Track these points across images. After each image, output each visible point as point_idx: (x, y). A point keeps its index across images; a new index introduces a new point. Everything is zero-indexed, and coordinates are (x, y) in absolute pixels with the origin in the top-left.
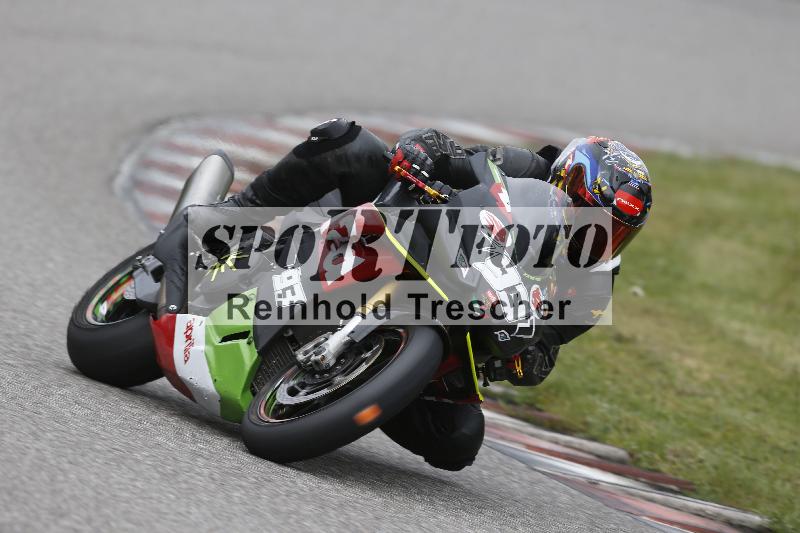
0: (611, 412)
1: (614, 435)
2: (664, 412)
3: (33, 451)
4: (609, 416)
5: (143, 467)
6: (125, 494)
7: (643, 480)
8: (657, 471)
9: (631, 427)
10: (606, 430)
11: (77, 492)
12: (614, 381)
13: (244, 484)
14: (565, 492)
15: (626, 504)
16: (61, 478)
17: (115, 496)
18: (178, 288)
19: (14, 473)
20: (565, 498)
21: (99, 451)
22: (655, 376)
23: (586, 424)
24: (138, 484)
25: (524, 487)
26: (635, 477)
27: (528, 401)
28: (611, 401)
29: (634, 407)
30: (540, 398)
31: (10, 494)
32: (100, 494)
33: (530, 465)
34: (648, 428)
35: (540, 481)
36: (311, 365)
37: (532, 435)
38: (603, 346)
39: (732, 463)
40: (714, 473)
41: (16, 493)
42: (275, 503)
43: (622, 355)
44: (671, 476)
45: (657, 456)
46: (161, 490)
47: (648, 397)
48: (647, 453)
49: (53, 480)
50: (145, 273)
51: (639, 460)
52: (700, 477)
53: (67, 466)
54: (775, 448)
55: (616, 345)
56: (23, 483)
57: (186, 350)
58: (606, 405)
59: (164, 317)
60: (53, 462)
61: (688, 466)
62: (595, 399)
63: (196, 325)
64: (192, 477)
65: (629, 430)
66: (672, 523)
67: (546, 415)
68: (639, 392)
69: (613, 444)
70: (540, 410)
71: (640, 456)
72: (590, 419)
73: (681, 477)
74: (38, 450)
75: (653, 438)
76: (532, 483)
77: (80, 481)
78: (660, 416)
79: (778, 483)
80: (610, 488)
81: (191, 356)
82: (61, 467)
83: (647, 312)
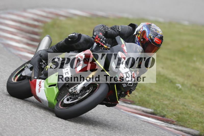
18: (37, 72)
36: (73, 93)
39: (144, 96)
40: (139, 99)
50: (28, 69)
52: (136, 100)
54: (155, 92)
57: (39, 89)
59: (33, 80)
61: (133, 97)
63: (42, 83)
66: (129, 111)
73: (131, 100)
79: (156, 101)
81: (40, 91)
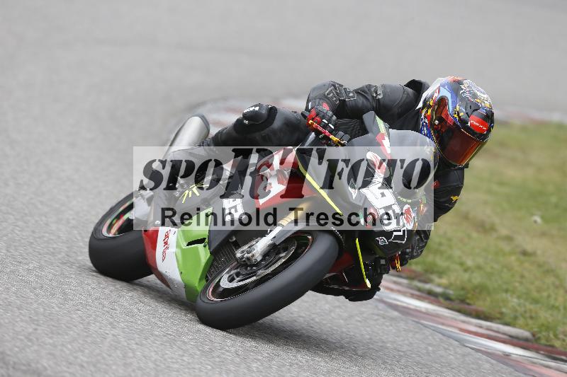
0: (519, 305)
1: (521, 321)
2: (557, 304)
3: (110, 336)
4: (518, 308)
5: (189, 347)
6: (176, 366)
7: (542, 352)
8: (552, 346)
9: (534, 315)
10: (516, 318)
11: (142, 365)
12: (521, 283)
13: (260, 358)
14: (488, 362)
15: (530, 370)
16: (131, 355)
17: (169, 367)
19: (98, 351)
20: (487, 366)
21: (156, 336)
22: (550, 280)
23: (502, 313)
24: (185, 358)
25: (457, 358)
26: (537, 350)
27: (460, 298)
28: (519, 297)
29: (536, 301)
30: (469, 295)
31: (95, 366)
32: (158, 366)
33: (462, 343)
34: (545, 316)
35: (469, 354)
36: (245, 261)
37: (464, 322)
38: (513, 258)
41: (99, 365)
42: (282, 371)
43: (527, 265)
44: (562, 349)
45: (552, 336)
46: (201, 363)
47: (545, 294)
48: (544, 333)
49: (125, 356)
51: (539, 338)
53: (135, 346)
55: (522, 258)
56: (104, 358)
57: (164, 252)
58: (515, 300)
60: (125, 344)
62: (508, 296)
63: (171, 235)
64: (223, 353)
65: (531, 318)
67: (473, 307)
68: (539, 290)
69: (521, 327)
70: (468, 304)
71: (539, 335)
72: (504, 310)
74: (114, 335)
75: (549, 323)
76: (464, 356)
77: (144, 356)
78: (553, 307)
80: (519, 359)
81: (167, 256)
82: (130, 347)
83: (543, 234)
